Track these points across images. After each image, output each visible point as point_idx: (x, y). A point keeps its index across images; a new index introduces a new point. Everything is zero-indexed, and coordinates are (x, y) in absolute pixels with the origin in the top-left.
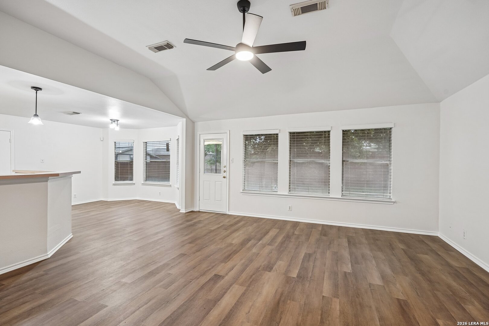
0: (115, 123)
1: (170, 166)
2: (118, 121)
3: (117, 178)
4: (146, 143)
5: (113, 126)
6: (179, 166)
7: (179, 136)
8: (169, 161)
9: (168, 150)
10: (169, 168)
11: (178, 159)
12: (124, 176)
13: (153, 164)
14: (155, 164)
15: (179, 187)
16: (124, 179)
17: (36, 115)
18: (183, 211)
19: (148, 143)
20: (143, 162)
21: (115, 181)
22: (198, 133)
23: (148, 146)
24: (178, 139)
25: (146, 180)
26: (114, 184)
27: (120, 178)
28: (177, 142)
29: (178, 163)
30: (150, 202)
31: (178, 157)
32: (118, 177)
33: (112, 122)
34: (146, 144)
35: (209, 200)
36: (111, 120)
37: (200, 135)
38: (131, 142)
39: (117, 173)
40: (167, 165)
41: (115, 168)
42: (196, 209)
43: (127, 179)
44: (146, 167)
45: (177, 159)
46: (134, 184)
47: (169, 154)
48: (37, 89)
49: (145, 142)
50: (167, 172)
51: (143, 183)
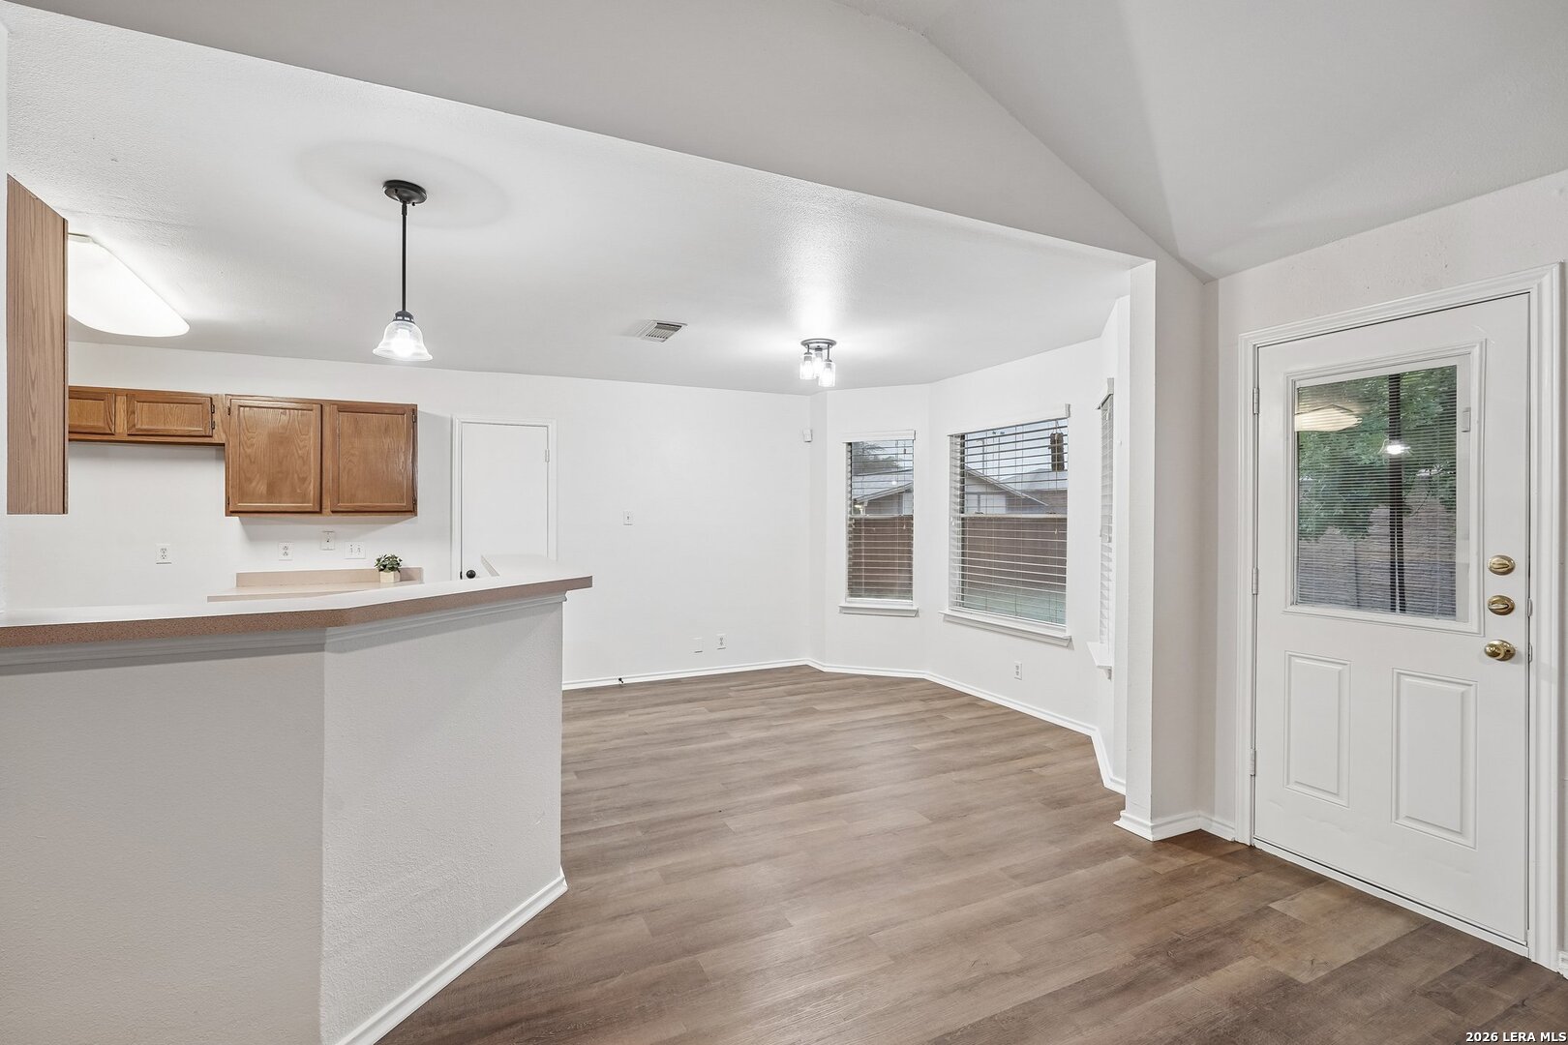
0: (821, 356)
1: (1064, 545)
2: (831, 343)
3: (855, 587)
4: (963, 437)
5: (814, 370)
6: (1113, 545)
7: (1111, 382)
8: (1059, 520)
9: (1058, 464)
10: (1064, 553)
11: (1107, 507)
12: (878, 577)
13: (990, 534)
14: (999, 534)
15: (1111, 664)
16: (879, 591)
17: (403, 315)
18: (1138, 823)
19: (970, 437)
20: (950, 523)
21: (851, 596)
22: (1247, 338)
23: (971, 452)
24: (1107, 402)
25: (963, 601)
26: (845, 610)
27: (866, 584)
28: (1104, 418)
29: (1106, 530)
30: (974, 703)
31: (1107, 496)
32: (857, 584)
33: (808, 353)
34: (963, 445)
35: (1336, 795)
36: (806, 343)
37: (1256, 349)
38: (904, 438)
39: (855, 564)
40: (1052, 536)
41: (850, 546)
42: (1232, 829)
43: (892, 591)
44: (960, 544)
45: (1104, 507)
46: (916, 612)
47: (1060, 486)
48: (405, 191)
49: (957, 436)
50: (1052, 570)
51: (948, 612)
